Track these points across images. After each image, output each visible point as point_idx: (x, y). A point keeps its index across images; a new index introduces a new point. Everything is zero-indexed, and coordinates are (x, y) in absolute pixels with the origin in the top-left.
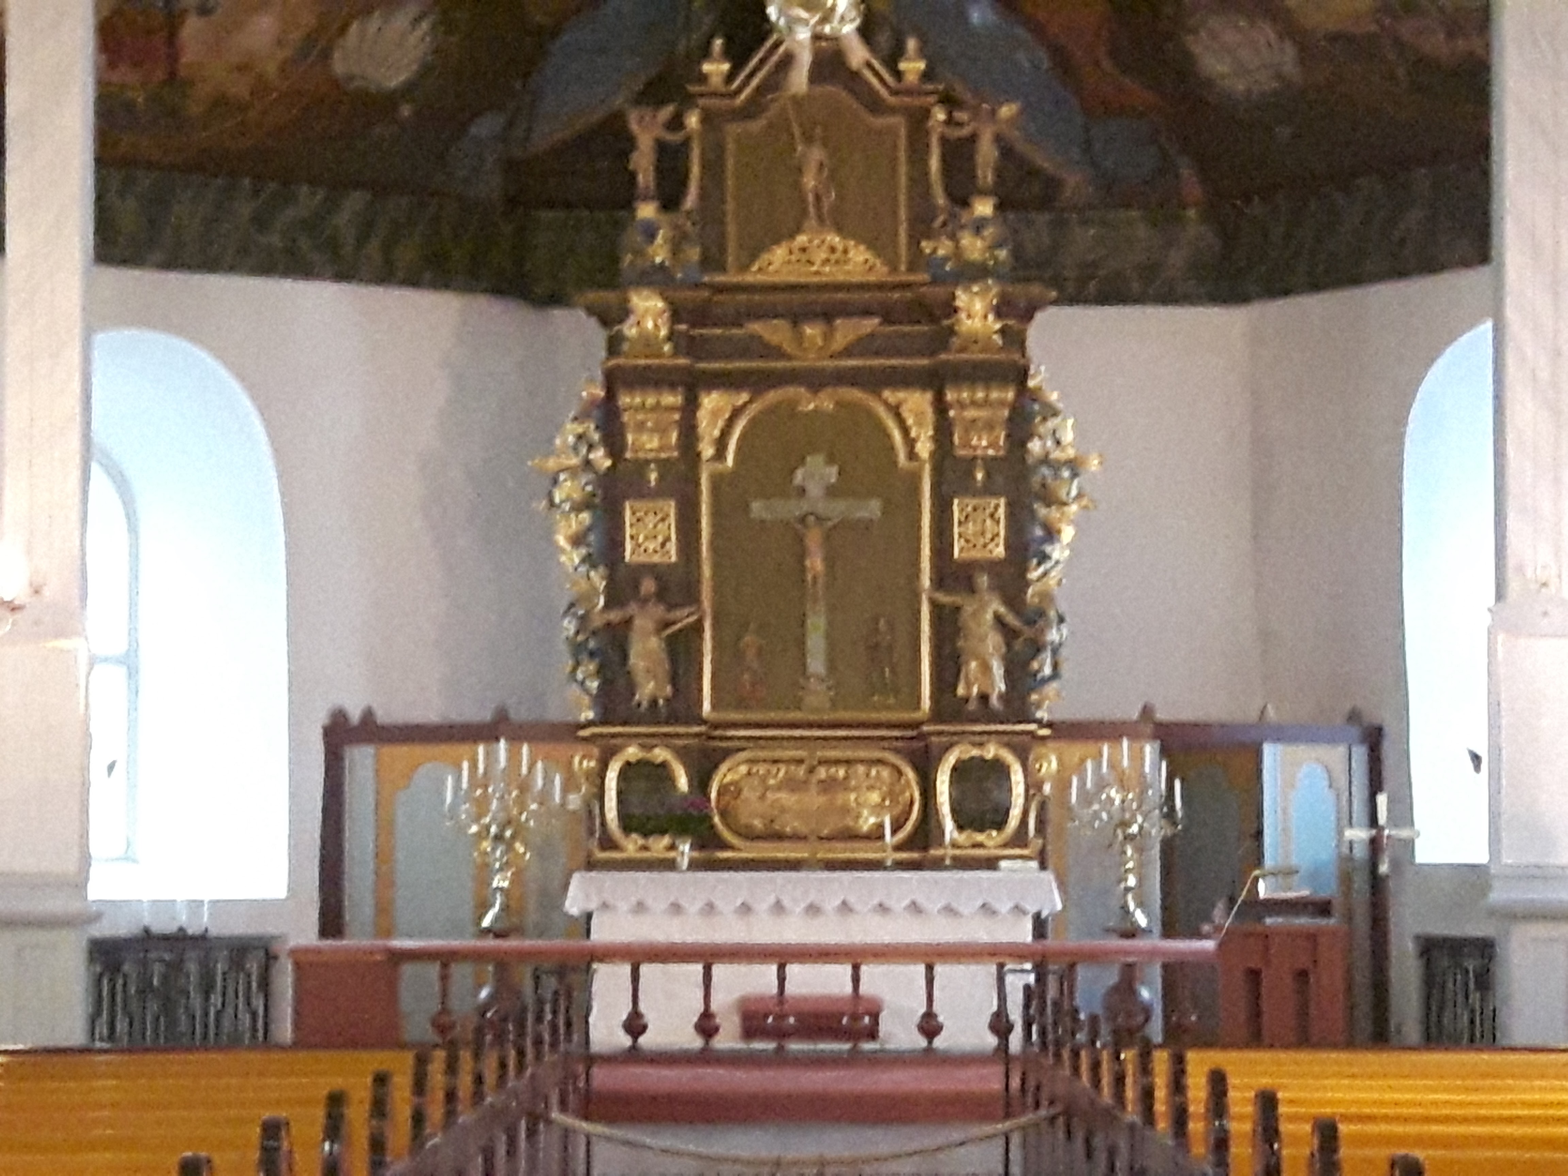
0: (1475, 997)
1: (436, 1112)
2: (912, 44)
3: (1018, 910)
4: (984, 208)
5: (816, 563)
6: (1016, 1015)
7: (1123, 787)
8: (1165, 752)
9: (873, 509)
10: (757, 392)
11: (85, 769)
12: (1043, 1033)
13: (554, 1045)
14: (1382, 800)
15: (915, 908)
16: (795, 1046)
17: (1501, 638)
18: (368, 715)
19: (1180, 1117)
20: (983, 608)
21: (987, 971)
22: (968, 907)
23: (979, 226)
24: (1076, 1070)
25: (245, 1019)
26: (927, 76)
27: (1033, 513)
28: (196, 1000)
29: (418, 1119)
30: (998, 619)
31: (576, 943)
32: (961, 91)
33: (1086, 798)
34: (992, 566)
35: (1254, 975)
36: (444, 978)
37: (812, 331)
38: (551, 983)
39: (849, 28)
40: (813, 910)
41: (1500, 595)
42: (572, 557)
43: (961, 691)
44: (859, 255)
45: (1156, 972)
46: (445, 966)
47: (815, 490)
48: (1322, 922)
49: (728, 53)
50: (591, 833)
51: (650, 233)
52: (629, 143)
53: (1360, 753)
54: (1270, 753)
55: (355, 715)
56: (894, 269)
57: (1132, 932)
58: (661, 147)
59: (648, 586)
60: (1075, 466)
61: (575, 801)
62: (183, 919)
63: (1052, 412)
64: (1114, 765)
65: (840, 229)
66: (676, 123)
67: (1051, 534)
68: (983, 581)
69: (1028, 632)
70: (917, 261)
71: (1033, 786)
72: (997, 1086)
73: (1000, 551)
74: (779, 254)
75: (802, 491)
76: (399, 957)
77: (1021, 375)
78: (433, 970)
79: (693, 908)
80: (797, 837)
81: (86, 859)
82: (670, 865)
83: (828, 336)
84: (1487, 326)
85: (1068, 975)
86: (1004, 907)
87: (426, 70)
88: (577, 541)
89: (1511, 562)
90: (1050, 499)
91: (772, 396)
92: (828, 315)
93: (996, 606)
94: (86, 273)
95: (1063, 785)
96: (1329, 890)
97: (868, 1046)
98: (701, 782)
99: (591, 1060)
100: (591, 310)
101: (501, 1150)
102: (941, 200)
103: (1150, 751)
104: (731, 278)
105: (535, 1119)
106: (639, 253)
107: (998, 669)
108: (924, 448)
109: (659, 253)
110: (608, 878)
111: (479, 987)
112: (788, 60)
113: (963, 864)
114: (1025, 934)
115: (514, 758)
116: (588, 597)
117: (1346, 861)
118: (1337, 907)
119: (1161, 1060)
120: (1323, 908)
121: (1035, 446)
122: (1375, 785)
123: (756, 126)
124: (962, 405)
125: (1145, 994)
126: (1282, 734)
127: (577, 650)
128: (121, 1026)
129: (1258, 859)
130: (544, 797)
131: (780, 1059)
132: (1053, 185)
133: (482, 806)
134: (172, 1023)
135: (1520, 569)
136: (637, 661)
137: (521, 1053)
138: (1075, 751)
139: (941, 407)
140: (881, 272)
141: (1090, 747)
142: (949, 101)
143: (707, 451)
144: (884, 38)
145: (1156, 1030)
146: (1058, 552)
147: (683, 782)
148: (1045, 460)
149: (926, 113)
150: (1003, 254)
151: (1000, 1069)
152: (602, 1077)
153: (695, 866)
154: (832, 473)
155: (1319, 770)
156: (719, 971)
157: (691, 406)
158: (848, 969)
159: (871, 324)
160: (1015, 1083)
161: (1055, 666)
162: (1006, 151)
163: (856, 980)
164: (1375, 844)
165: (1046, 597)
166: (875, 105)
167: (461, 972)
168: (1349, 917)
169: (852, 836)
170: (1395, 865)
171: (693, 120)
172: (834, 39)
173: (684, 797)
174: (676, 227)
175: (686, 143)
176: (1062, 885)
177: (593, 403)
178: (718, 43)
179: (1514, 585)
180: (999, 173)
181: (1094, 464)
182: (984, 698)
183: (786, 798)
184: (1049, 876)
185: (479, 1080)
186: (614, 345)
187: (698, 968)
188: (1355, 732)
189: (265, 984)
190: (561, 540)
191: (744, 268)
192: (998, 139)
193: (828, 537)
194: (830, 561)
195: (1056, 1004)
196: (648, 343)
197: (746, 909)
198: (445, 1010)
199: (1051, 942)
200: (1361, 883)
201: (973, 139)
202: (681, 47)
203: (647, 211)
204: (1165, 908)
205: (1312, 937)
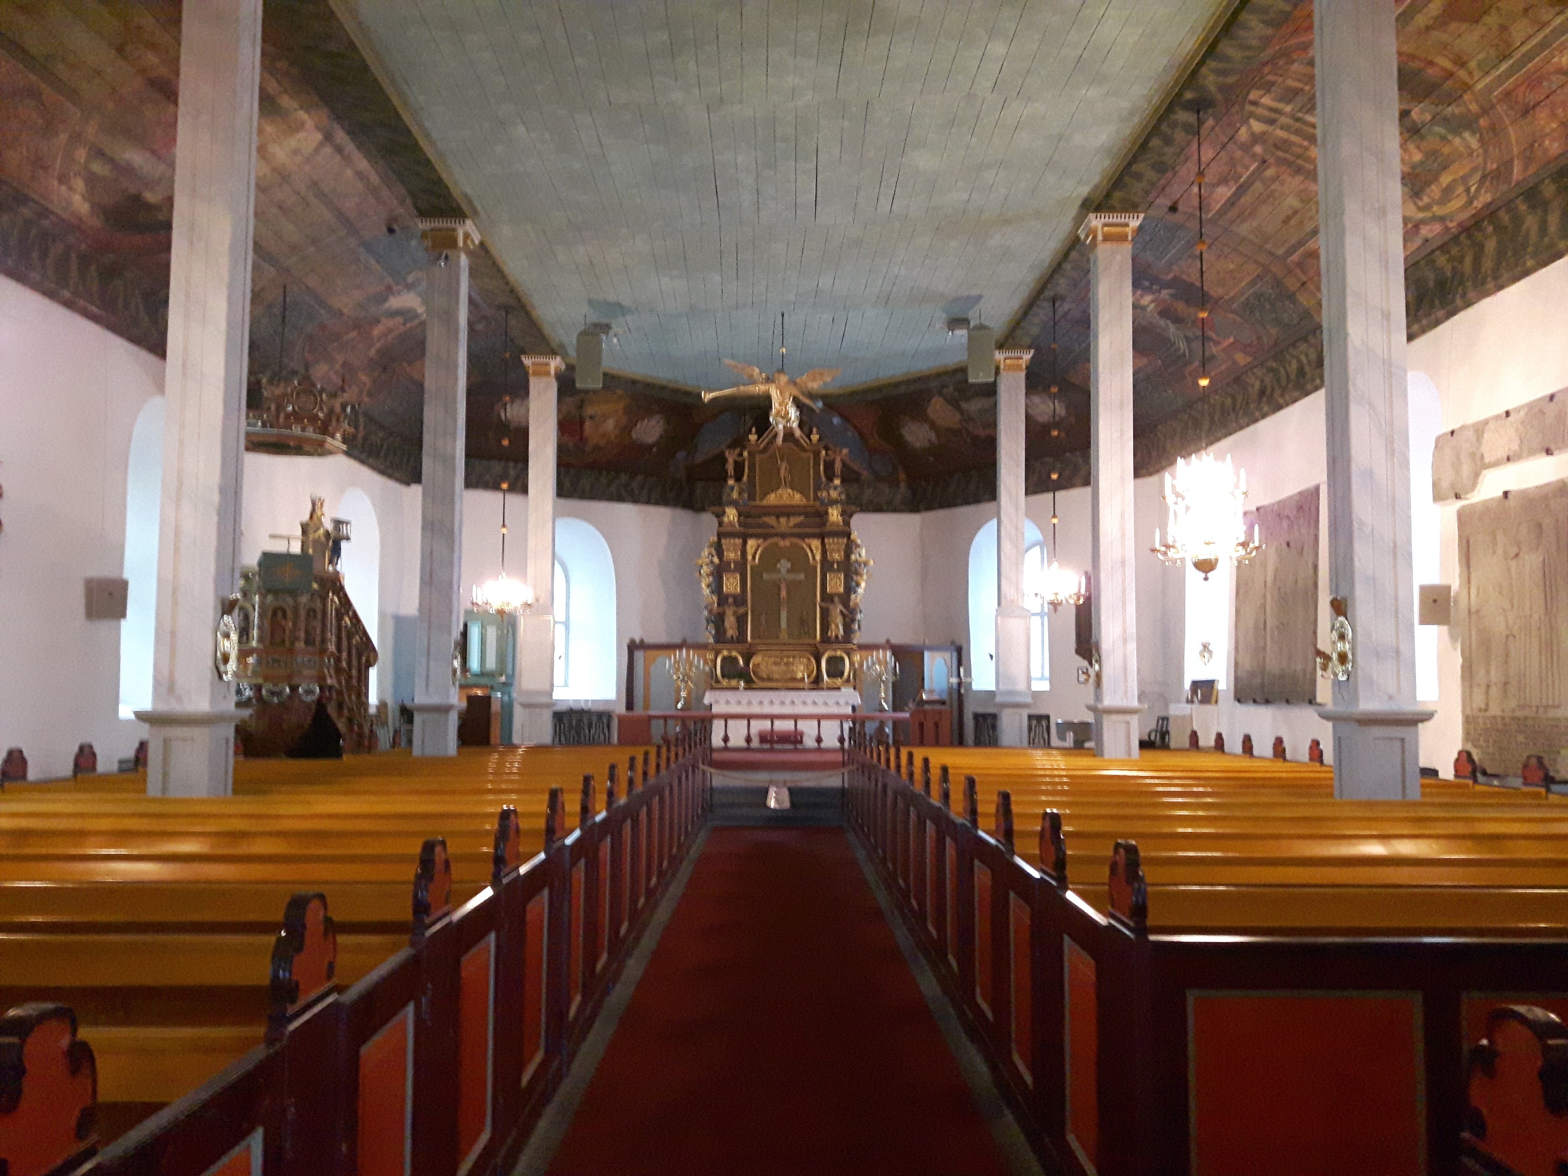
0: (991, 732)
1: (663, 764)
2: (815, 430)
3: (847, 703)
4: (837, 482)
5: (783, 593)
6: (846, 737)
7: (880, 665)
8: (894, 653)
9: (802, 576)
10: (765, 539)
11: (553, 659)
12: (855, 742)
13: (701, 744)
14: (962, 670)
15: (815, 703)
16: (776, 746)
17: (999, 619)
18: (642, 641)
19: (898, 766)
20: (836, 608)
21: (837, 723)
22: (831, 702)
23: (835, 488)
24: (865, 752)
25: (602, 736)
26: (820, 440)
27: (852, 578)
28: (587, 732)
29: (658, 766)
30: (841, 612)
31: (708, 714)
32: (831, 446)
33: (868, 668)
34: (839, 595)
35: (921, 725)
36: (666, 725)
37: (783, 520)
38: (699, 725)
39: (795, 425)
40: (783, 703)
41: (999, 604)
42: (706, 591)
43: (829, 634)
44: (798, 496)
45: (890, 724)
46: (666, 721)
47: (783, 570)
48: (943, 707)
49: (757, 432)
50: (712, 677)
51: (732, 489)
52: (724, 461)
53: (955, 654)
54: (927, 654)
55: (638, 641)
56: (808, 501)
57: (882, 710)
58: (736, 462)
59: (731, 600)
60: (866, 564)
61: (707, 668)
62: (583, 705)
63: (858, 546)
64: (878, 658)
65: (792, 489)
66: (741, 454)
67: (858, 585)
68: (836, 599)
69: (850, 616)
70: (816, 498)
71: (852, 664)
72: (841, 759)
73: (842, 590)
74: (772, 496)
75: (779, 571)
76: (650, 718)
77: (849, 535)
78: (662, 722)
79: (744, 702)
80: (778, 681)
81: (552, 685)
82: (737, 689)
83: (788, 522)
84: (995, 521)
85: (863, 724)
86: (842, 702)
87: (661, 437)
88: (708, 586)
89: (1003, 593)
90: (857, 573)
91: (770, 541)
92: (788, 515)
93: (840, 607)
94: (554, 502)
95: (861, 665)
96: (945, 697)
97: (799, 746)
98: (747, 662)
99: (712, 750)
100: (713, 513)
101: (684, 776)
102: (824, 479)
103: (889, 653)
104: (758, 503)
105: (694, 767)
106: (729, 495)
107: (841, 628)
108: (818, 557)
109: (735, 495)
110: (717, 693)
111: (676, 726)
112: (776, 435)
113: (829, 689)
114: (849, 711)
115: (688, 655)
116: (712, 604)
117: (950, 689)
118: (948, 703)
119: (892, 751)
120: (943, 703)
121: (853, 557)
122: (960, 663)
123: (766, 456)
124: (830, 544)
125: (887, 730)
126: (931, 649)
127: (708, 621)
128: (563, 739)
129: (923, 687)
130: (697, 667)
131: (772, 750)
132: (859, 474)
133: (678, 669)
134: (580, 737)
135: (1006, 598)
136: (727, 624)
137: (690, 747)
138: (864, 653)
139: (823, 544)
140: (804, 502)
141: (869, 652)
142: (827, 449)
143: (750, 558)
144: (806, 429)
145: (891, 742)
146: (860, 591)
147: (741, 662)
148: (856, 561)
149: (820, 452)
150: (843, 497)
151: (841, 755)
152: (716, 756)
153: (745, 689)
154: (789, 565)
155: (943, 661)
156: (752, 722)
157: (745, 543)
158: (793, 722)
159: (802, 518)
160: (846, 758)
161: (859, 627)
162: (844, 464)
163: (796, 725)
164: (960, 684)
165: (857, 605)
166: (804, 450)
167: (670, 723)
168: (951, 706)
169: (794, 679)
170: (966, 690)
171: (745, 454)
172: (791, 428)
173: (742, 668)
174: (739, 487)
175: (744, 460)
176: (861, 695)
177: (714, 543)
178: (754, 430)
179: (1003, 602)
180: (841, 472)
181: (872, 562)
182: (837, 637)
183: (775, 668)
184: (857, 694)
185: (677, 754)
186: (720, 524)
187: (746, 722)
188: (953, 648)
189: (609, 726)
190: (703, 586)
191: (762, 499)
192: (842, 460)
193: (787, 585)
194: (788, 593)
195: (859, 733)
196: (731, 524)
197: (761, 703)
198: (666, 733)
199: (858, 713)
200: (955, 696)
201: (834, 461)
202: (742, 431)
203: (731, 482)
204: (893, 702)
205: (940, 712)
